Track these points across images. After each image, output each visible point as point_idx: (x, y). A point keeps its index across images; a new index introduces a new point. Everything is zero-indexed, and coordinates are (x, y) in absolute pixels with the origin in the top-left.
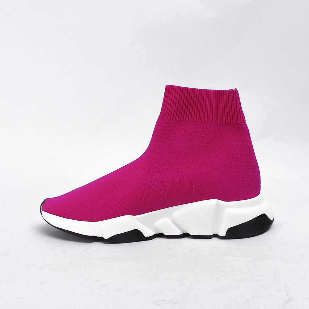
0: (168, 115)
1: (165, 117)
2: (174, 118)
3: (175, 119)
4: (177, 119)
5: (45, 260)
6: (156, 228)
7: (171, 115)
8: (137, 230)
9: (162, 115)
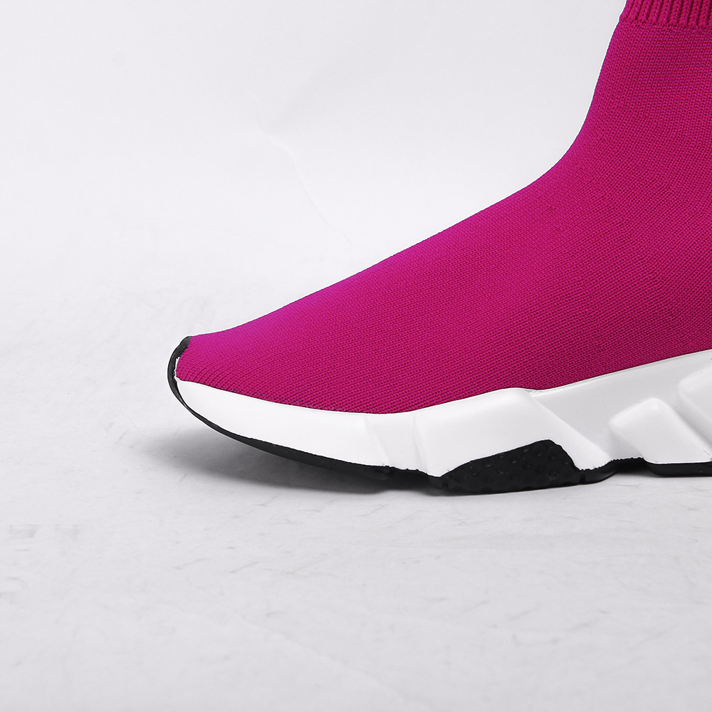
0: (661, 7)
1: (648, 15)
2: (683, 21)
3: (685, 22)
4: (694, 23)
5: (232, 548)
6: (614, 439)
7: (671, 9)
8: (548, 444)
9: (637, 9)
